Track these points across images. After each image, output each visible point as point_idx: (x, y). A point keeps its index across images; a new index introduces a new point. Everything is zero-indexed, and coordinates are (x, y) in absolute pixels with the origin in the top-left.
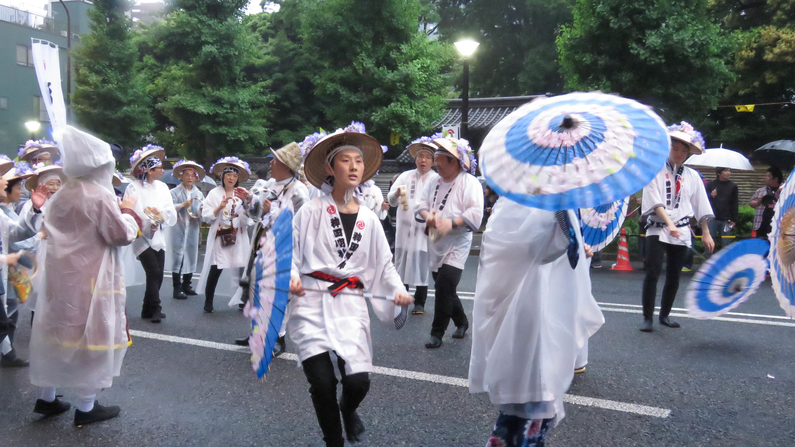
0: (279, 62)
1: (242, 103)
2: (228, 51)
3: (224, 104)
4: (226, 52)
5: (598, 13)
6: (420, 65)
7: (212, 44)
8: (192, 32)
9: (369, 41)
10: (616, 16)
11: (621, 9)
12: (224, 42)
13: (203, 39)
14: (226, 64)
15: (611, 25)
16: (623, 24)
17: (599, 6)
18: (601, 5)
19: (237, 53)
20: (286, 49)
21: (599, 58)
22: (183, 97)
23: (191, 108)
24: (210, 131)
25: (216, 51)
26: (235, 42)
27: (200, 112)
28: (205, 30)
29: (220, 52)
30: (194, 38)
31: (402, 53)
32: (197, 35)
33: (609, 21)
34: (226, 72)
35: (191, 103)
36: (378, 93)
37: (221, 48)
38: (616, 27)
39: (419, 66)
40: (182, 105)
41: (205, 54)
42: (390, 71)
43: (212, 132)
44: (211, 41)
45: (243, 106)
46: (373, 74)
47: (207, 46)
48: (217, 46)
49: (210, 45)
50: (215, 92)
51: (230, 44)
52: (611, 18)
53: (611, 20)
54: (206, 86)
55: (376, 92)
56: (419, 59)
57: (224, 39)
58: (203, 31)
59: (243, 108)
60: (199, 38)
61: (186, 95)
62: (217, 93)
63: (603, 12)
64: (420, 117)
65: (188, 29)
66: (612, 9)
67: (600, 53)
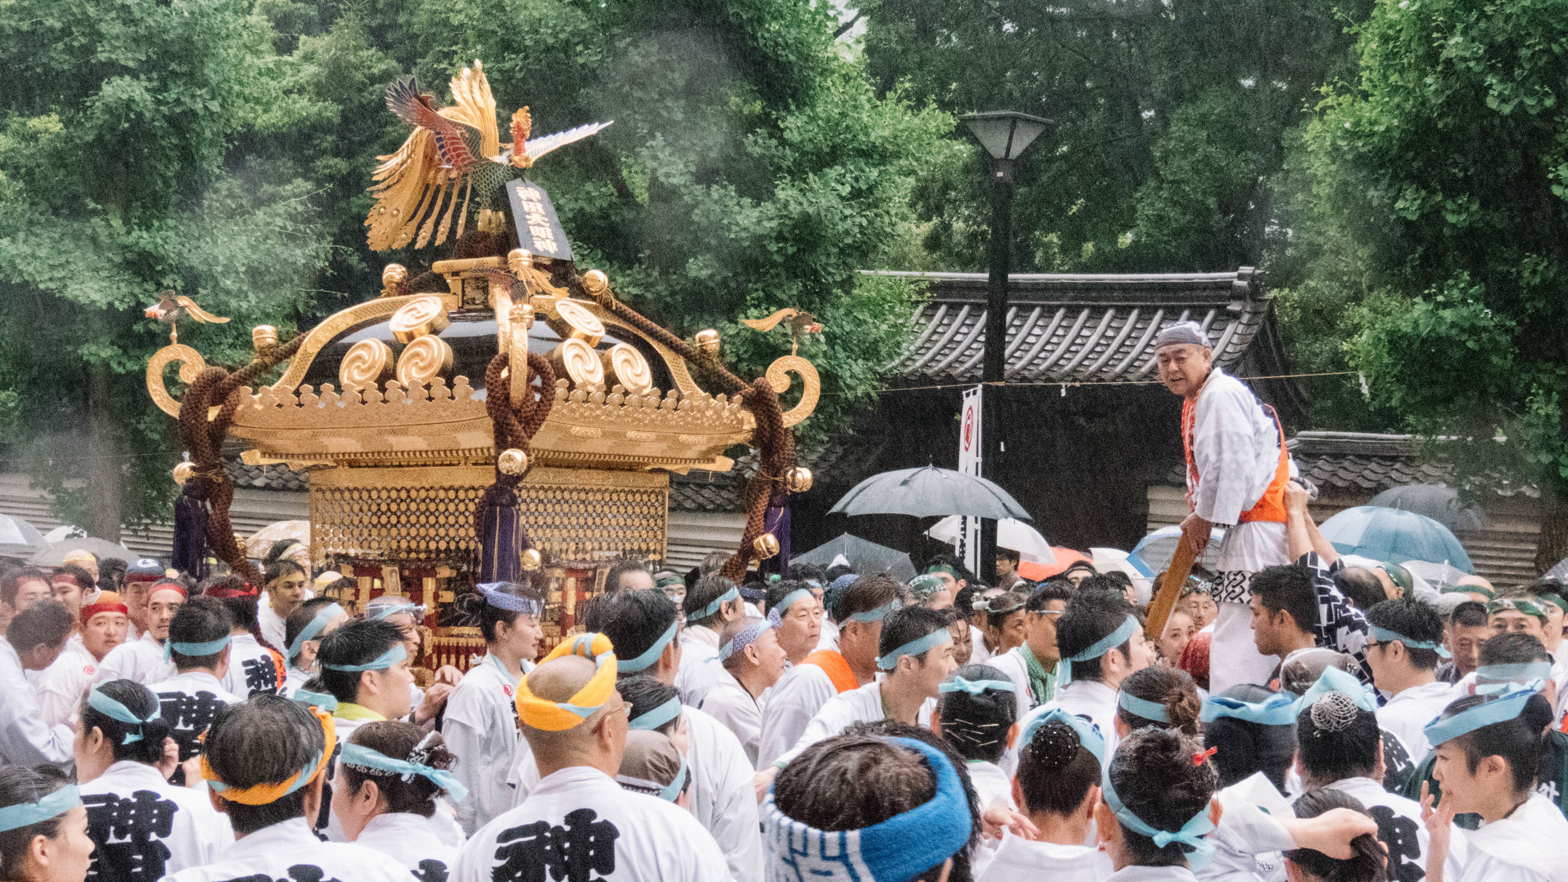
0: (337, 120)
1: (225, 274)
2: (186, 99)
3: (163, 273)
4: (178, 102)
5: (1449, 62)
6: (848, 188)
7: (135, 75)
8: (66, 32)
9: (677, 99)
10: (1507, 76)
11: (1524, 52)
12: (173, 66)
13: (103, 57)
14: (175, 141)
15: (1492, 103)
16: (1530, 101)
17: (1452, 42)
18: (1458, 39)
19: (215, 106)
20: (359, 76)
21: (1449, 205)
22: (26, 249)
23: (52, 285)
24: (114, 365)
25: (148, 97)
26: (210, 70)
27: (83, 300)
28: (111, 27)
29: (159, 102)
30: (69, 50)
31: (783, 142)
32: (83, 40)
33: (1483, 91)
34: (176, 166)
35: (52, 267)
36: (705, 273)
37: (164, 88)
38: (1507, 109)
39: (846, 190)
40: (21, 273)
41: (108, 109)
42: (747, 201)
43: (120, 370)
44: (131, 64)
45: (228, 283)
46: (690, 209)
47: (116, 80)
48: (150, 80)
49: (127, 78)
50: (135, 234)
51: (194, 79)
52: (1490, 80)
53: (1490, 86)
54: (105, 212)
55: (698, 268)
56: (844, 165)
57: (173, 57)
58: (103, 27)
59: (228, 293)
60: (88, 50)
61: (32, 239)
62: (143, 239)
63: (1464, 59)
64: (842, 355)
65: (50, 22)
66: (1493, 49)
67: (1451, 190)
